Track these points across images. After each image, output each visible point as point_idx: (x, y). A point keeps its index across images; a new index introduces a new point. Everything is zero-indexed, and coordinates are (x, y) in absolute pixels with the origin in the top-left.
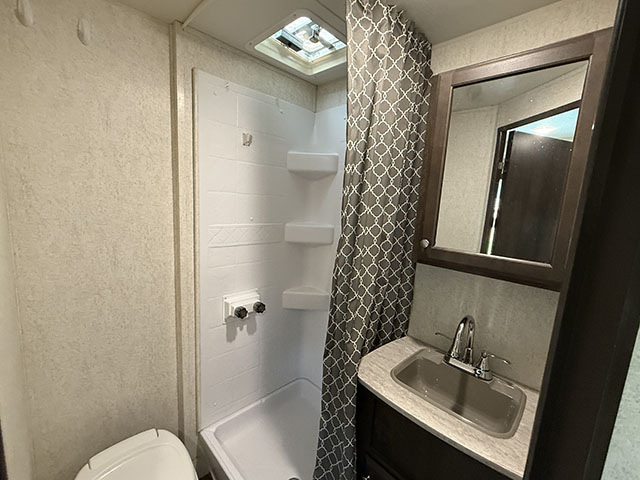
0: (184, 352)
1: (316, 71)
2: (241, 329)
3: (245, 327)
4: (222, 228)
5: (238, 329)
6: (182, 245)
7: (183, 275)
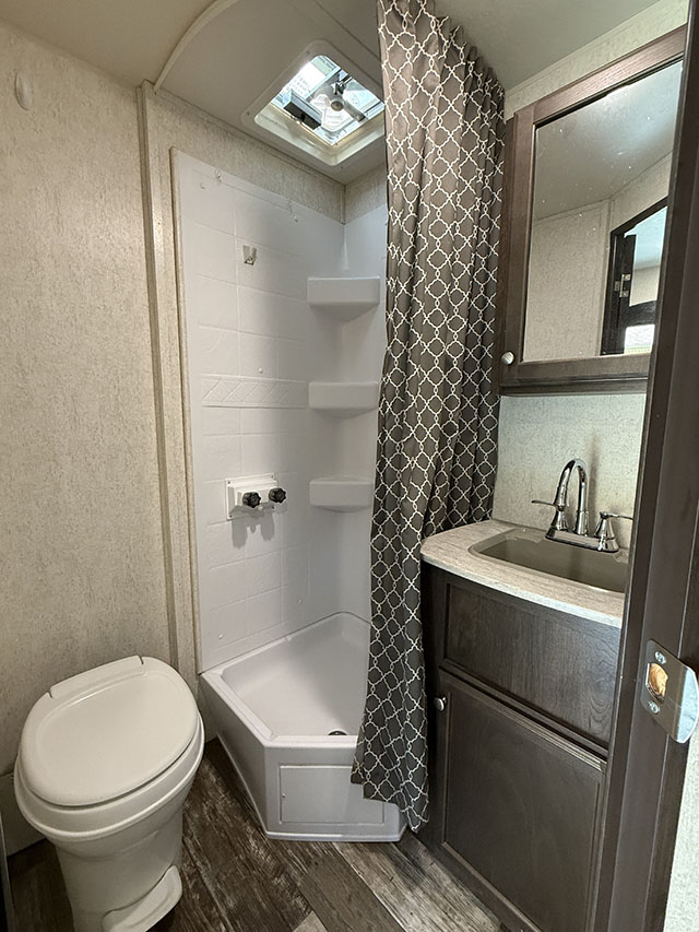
0: (175, 555)
1: (341, 159)
2: (253, 531)
3: (258, 527)
4: (220, 379)
5: (248, 529)
6: (166, 399)
7: (168, 443)
